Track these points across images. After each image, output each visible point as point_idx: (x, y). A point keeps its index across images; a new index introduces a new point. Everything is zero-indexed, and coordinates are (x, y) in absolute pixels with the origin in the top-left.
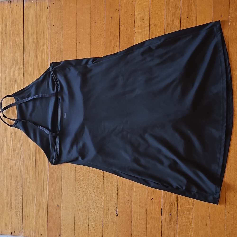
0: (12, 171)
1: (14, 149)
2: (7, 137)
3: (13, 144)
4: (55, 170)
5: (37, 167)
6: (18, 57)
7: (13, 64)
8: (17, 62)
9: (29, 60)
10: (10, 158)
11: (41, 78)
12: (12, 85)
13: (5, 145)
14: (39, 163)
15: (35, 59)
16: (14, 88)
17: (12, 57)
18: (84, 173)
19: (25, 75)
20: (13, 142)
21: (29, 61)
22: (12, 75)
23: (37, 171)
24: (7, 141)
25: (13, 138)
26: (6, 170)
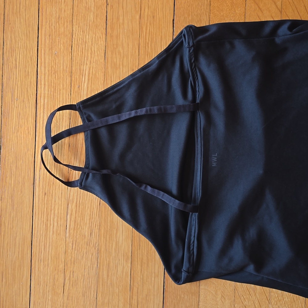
0: (65, 298)
1: (74, 242)
2: (56, 212)
3: (72, 231)
4: (182, 296)
5: (135, 290)
6: (92, 9)
7: (77, 26)
8: (88, 21)
9: (121, 18)
10: (62, 266)
11: (152, 64)
12: (73, 79)
13: (48, 233)
14: (139, 279)
15: (138, 17)
16: (77, 86)
17: (75, 9)
18: (257, 302)
19: (109, 54)
20: (72, 226)
21: (121, 21)
22: (75, 54)
23: (135, 297)
24: (56, 224)
25: (71, 214)
26: (50, 296)
